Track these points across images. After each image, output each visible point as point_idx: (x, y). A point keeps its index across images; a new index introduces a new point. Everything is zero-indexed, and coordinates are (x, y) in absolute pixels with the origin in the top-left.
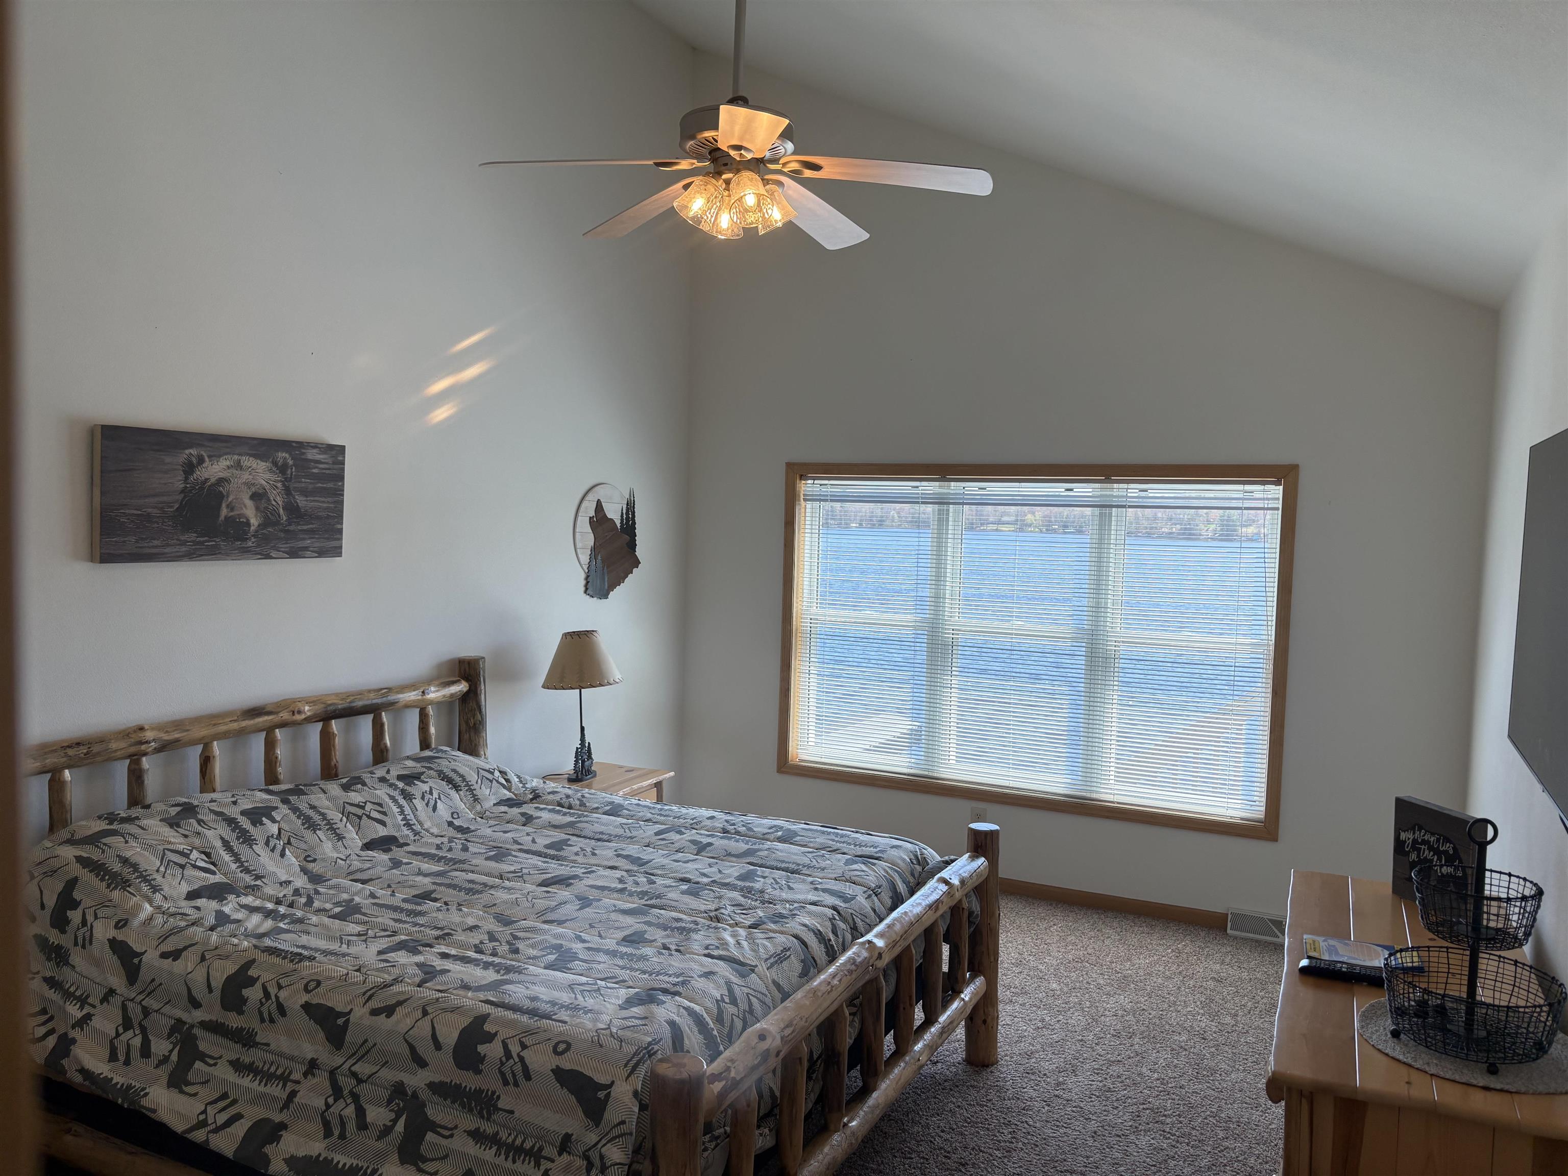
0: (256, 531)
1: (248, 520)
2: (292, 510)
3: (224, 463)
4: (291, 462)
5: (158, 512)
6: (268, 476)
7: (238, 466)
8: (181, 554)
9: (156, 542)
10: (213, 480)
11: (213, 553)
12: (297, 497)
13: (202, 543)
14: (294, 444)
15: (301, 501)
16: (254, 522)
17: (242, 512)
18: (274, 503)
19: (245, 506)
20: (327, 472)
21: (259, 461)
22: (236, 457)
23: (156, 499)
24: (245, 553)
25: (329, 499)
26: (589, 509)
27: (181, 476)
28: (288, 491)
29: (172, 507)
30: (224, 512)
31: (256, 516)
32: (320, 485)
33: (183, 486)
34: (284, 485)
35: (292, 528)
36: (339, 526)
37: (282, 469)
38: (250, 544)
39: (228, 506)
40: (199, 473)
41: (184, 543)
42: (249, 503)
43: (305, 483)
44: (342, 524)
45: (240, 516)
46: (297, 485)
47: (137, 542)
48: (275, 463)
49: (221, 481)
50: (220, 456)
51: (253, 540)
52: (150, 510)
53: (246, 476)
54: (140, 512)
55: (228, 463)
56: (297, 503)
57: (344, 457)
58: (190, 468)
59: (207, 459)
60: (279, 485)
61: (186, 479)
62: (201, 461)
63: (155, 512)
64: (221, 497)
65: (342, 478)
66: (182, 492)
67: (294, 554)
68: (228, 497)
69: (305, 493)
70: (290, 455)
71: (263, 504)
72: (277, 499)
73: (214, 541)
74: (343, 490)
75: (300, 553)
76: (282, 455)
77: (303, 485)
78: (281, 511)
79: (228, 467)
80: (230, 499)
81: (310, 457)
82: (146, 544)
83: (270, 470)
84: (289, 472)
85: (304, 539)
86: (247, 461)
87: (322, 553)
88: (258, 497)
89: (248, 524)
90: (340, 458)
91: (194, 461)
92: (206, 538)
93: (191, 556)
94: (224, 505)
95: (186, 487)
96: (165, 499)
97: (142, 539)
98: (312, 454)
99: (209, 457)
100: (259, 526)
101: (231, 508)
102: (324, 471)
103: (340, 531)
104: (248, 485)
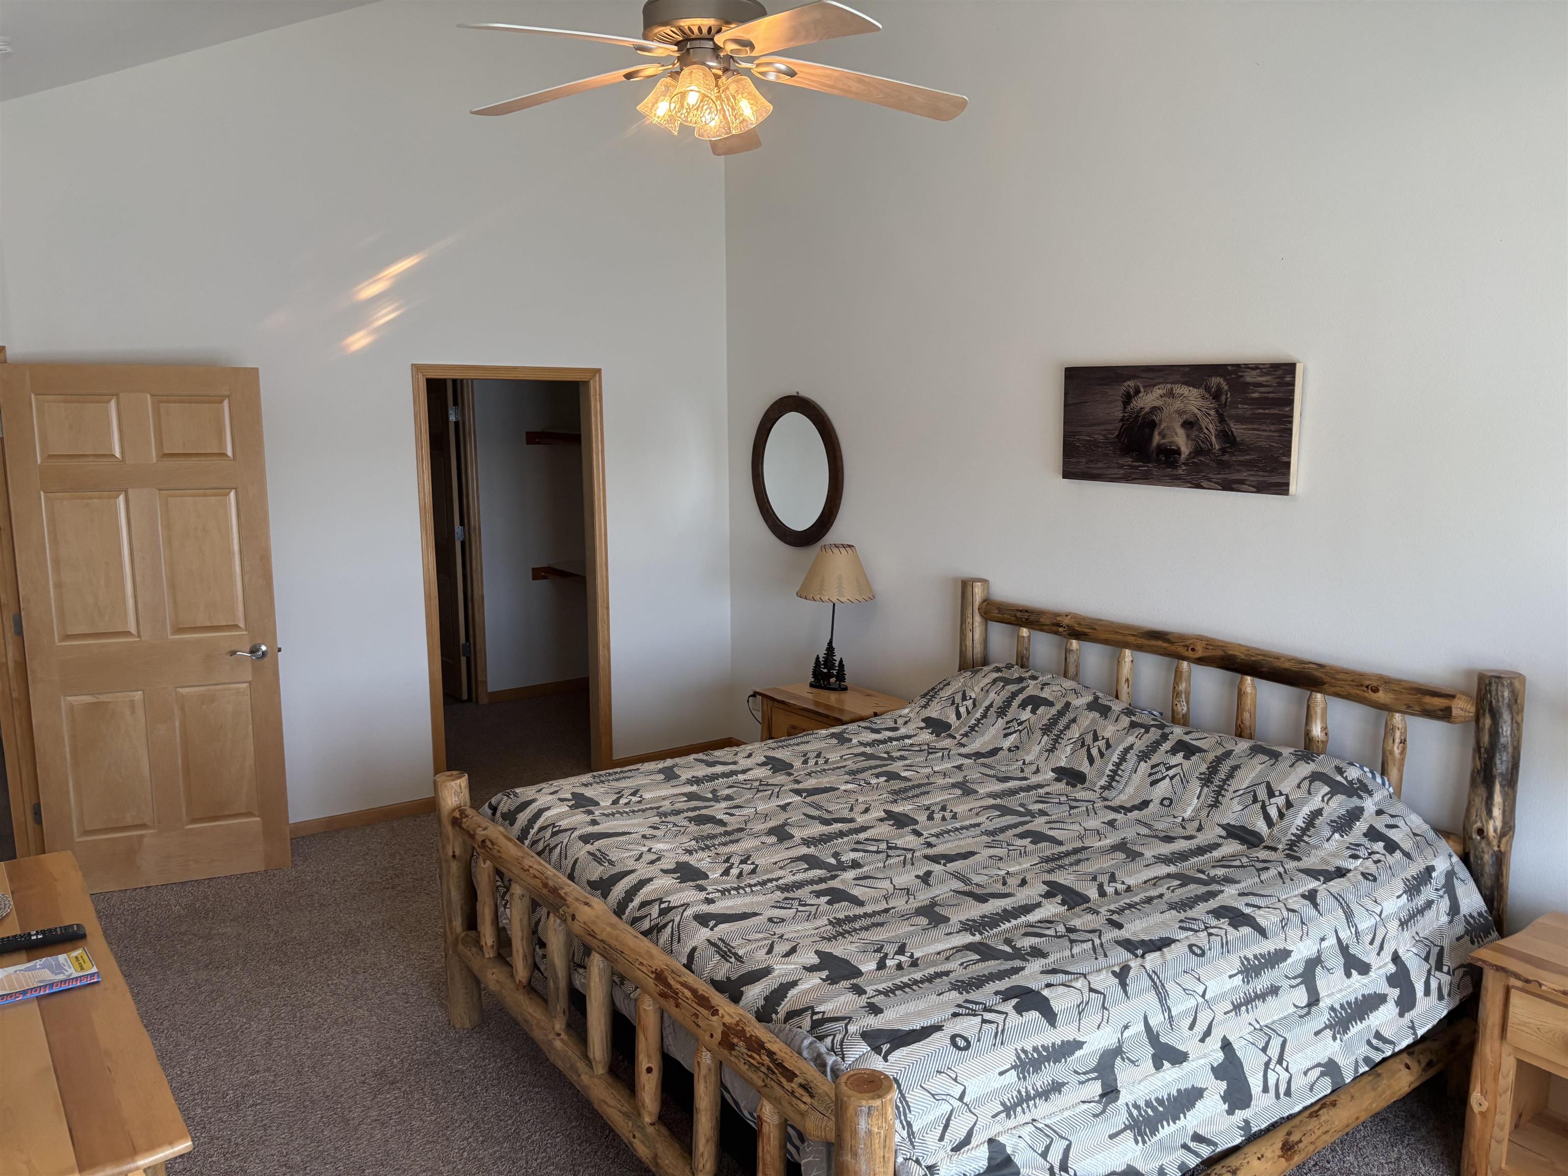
0: (1187, 460)
1: (1179, 448)
2: (1226, 436)
3: (1158, 391)
4: (1225, 387)
5: (1102, 438)
6: (1200, 403)
7: (1171, 394)
8: (1118, 476)
9: (1100, 465)
10: (1147, 410)
11: (1146, 478)
12: (1232, 425)
13: (1136, 467)
14: (1230, 368)
15: (1238, 430)
16: (1185, 450)
17: (1172, 439)
18: (1206, 431)
19: (1176, 434)
20: (1271, 395)
21: (1191, 388)
22: (1169, 386)
23: (1102, 427)
24: (1176, 480)
25: (1273, 428)
27: (1120, 405)
28: (1221, 418)
29: (1112, 434)
30: (1156, 439)
31: (1187, 444)
32: (1261, 411)
33: (1122, 415)
34: (1217, 412)
35: (1226, 458)
36: (1285, 459)
37: (1216, 396)
38: (1180, 472)
39: (1160, 434)
40: (1134, 403)
41: (1121, 467)
42: (1181, 432)
43: (1243, 409)
44: (1289, 456)
45: (1172, 443)
46: (1233, 412)
47: (1087, 463)
48: (1208, 389)
49: (1154, 409)
50: (1154, 385)
51: (1184, 467)
52: (1096, 436)
53: (1178, 404)
54: (1089, 438)
55: (1161, 392)
56: (1232, 432)
57: (1294, 377)
58: (1128, 398)
59: (1142, 390)
60: (1212, 412)
61: (1125, 408)
62: (1137, 392)
63: (1100, 438)
64: (1153, 425)
65: (1290, 402)
66: (1122, 420)
67: (1227, 486)
68: (1160, 424)
69: (1240, 420)
70: (1225, 380)
71: (1194, 433)
72: (1210, 426)
73: (1147, 466)
74: (1292, 417)
75: (1235, 486)
76: (1215, 381)
77: (1240, 412)
78: (1214, 439)
79: (1161, 396)
80: (1162, 427)
81: (1248, 379)
82: (1093, 466)
83: (1203, 397)
84: (1223, 398)
85: (1239, 471)
87: (1262, 488)
88: (1189, 425)
89: (1178, 452)
90: (1288, 379)
91: (1132, 393)
92: (1141, 464)
93: (1127, 478)
94: (1156, 433)
95: (1124, 416)
96: (1109, 427)
97: (1092, 461)
98: (1250, 377)
99: (1144, 387)
100: (1190, 454)
101: (1164, 436)
102: (1267, 395)
103: (1288, 465)
104: (1180, 413)
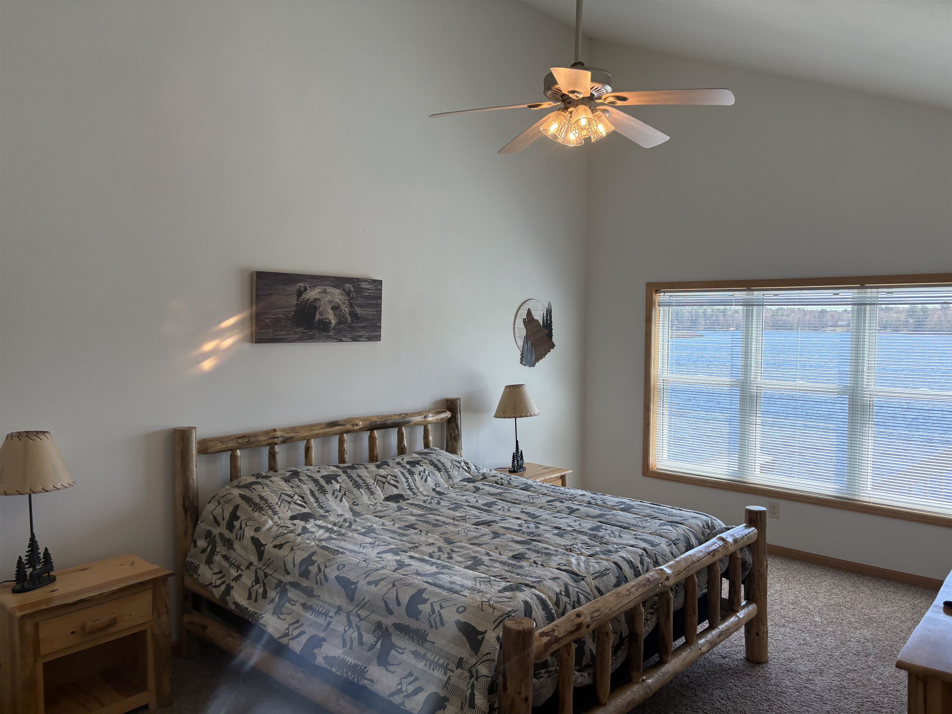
0: (335, 327)
1: (330, 321)
2: (354, 315)
3: (318, 290)
4: (353, 290)
5: (284, 316)
6: (340, 297)
7: (325, 292)
8: (295, 339)
9: (283, 333)
10: (312, 300)
11: (311, 338)
12: (356, 308)
13: (306, 333)
14: (354, 280)
15: (358, 310)
16: (333, 322)
17: (327, 316)
18: (344, 312)
19: (329, 313)
20: (373, 294)
21: (336, 289)
22: (324, 287)
23: (283, 310)
24: (329, 338)
25: (374, 310)
26: (523, 314)
27: (295, 297)
28: (351, 305)
29: (290, 314)
30: (318, 316)
31: (334, 319)
32: (369, 302)
33: (296, 303)
34: (349, 302)
35: (354, 325)
36: (379, 324)
37: (348, 293)
38: (331, 334)
39: (319, 313)
40: (304, 296)
41: (297, 333)
42: (331, 312)
43: (360, 300)
44: (381, 323)
45: (326, 318)
46: (357, 302)
47: (273, 332)
48: (344, 290)
49: (316, 300)
50: (315, 287)
51: (333, 331)
52: (280, 315)
53: (329, 297)
54: (275, 317)
55: (319, 290)
56: (356, 311)
57: (382, 286)
58: (300, 293)
59: (308, 288)
60: (347, 302)
61: (298, 298)
62: (306, 289)
63: (282, 316)
64: (316, 308)
65: (380, 298)
66: (296, 306)
67: (355, 339)
68: (319, 308)
69: (360, 306)
70: (352, 286)
71: (338, 312)
72: (346, 309)
73: (313, 332)
74: (381, 305)
75: (358, 339)
76: (348, 286)
77: (360, 302)
78: (348, 316)
79: (320, 293)
80: (321, 310)
81: (363, 286)
82: (278, 334)
83: (342, 294)
84: (352, 295)
85: (360, 331)
86: (330, 289)
87: (370, 339)
88: (335, 308)
89: (330, 323)
90: (379, 287)
91: (302, 289)
92: (308, 330)
93: (301, 340)
94: (317, 313)
95: (298, 303)
96: (287, 310)
97: (276, 331)
98: (364, 285)
99: (310, 287)
100: (336, 324)
101: (321, 314)
102: (371, 294)
103: (380, 327)
104: (330, 302)
